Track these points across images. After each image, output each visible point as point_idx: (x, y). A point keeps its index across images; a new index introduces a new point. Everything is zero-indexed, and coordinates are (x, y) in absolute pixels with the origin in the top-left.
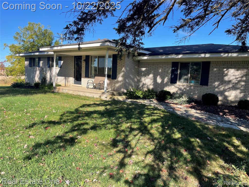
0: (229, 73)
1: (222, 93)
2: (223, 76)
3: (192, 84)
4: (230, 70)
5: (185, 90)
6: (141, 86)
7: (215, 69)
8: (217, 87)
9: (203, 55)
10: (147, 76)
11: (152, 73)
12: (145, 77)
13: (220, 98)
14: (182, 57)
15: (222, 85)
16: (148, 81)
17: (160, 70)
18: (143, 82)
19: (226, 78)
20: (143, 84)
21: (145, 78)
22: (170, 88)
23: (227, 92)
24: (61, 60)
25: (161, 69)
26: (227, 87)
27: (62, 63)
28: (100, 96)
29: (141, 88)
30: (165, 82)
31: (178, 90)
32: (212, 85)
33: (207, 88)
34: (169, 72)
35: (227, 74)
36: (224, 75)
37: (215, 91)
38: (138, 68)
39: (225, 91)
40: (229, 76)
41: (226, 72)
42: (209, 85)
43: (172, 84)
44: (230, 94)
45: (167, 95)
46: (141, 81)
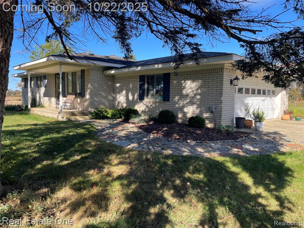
0: (187, 86)
1: (181, 109)
2: (182, 89)
3: (157, 100)
4: (187, 81)
5: (151, 107)
6: (116, 104)
7: (175, 82)
8: (177, 103)
9: (156, 66)
10: (121, 93)
11: (125, 89)
12: (120, 94)
13: (180, 116)
14: (140, 69)
15: (181, 99)
16: (122, 99)
17: (131, 86)
18: (118, 100)
19: (184, 92)
20: (118, 102)
21: (120, 96)
22: (139, 105)
23: (185, 108)
24: (46, 79)
25: (131, 84)
26: (185, 102)
27: (46, 83)
28: (58, 117)
29: (117, 107)
30: (135, 99)
31: (146, 108)
32: (173, 100)
33: (169, 104)
34: (138, 87)
35: (184, 86)
36: (182, 87)
37: (175, 107)
38: (113, 83)
39: (184, 106)
40: (186, 89)
41: (184, 85)
42: (170, 100)
43: (141, 101)
44: (188, 110)
45: (131, 114)
46: (116, 98)
